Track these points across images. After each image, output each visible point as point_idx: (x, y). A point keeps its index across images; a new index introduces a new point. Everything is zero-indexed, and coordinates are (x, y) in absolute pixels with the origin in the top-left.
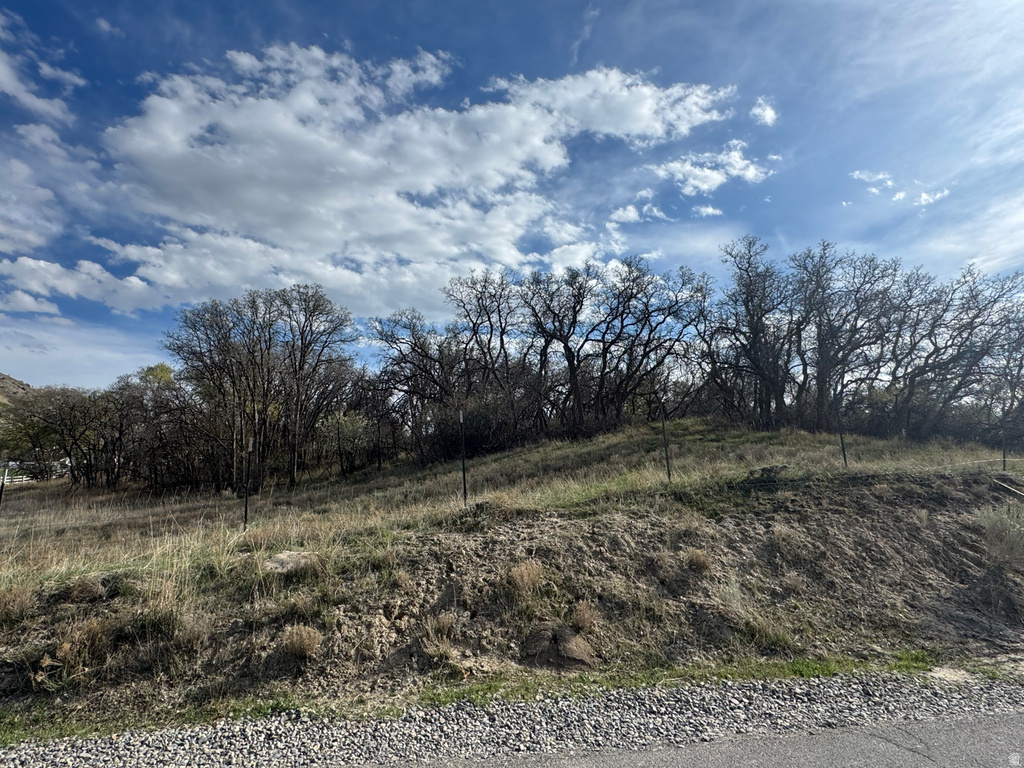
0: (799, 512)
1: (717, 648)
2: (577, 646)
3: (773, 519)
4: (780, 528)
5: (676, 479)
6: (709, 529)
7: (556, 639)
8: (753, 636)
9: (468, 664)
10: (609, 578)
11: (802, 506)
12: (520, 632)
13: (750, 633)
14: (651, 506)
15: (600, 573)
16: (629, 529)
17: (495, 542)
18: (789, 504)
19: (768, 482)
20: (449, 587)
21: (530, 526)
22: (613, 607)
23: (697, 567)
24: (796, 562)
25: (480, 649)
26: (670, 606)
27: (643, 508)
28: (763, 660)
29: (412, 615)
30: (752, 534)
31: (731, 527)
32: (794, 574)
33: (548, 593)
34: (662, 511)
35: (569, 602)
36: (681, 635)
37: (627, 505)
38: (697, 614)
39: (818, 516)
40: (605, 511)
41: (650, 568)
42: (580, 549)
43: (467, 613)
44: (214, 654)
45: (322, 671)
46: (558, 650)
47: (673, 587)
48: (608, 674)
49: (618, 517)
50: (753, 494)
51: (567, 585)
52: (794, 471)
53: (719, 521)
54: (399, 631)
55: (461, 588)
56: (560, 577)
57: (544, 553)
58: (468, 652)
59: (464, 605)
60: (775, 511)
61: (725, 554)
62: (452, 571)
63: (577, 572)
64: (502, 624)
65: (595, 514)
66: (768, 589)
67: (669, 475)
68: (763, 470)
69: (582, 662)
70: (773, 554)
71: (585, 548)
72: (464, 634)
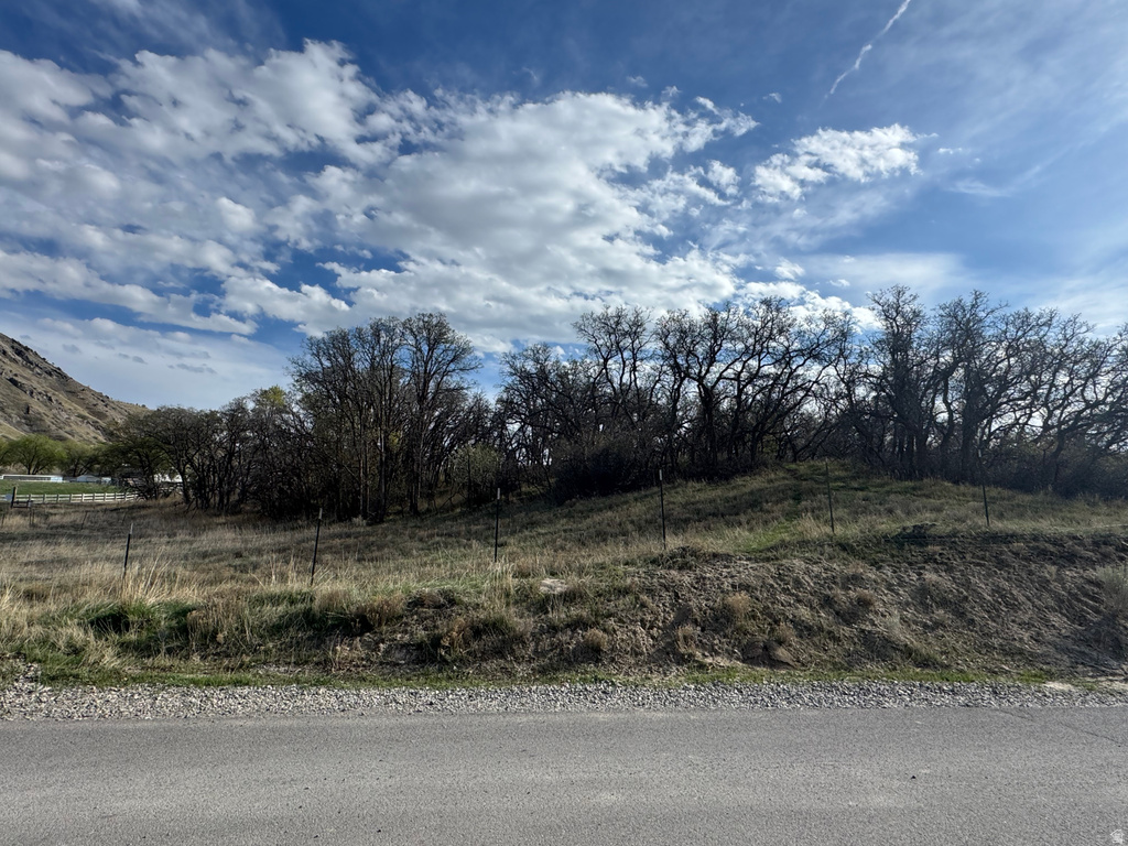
0: (946, 564)
1: (884, 661)
2: (782, 653)
3: (924, 568)
4: (930, 576)
5: (839, 530)
6: (872, 575)
7: (766, 648)
8: (910, 654)
9: (709, 660)
10: (797, 608)
11: (949, 559)
12: (739, 643)
13: (908, 652)
14: (822, 555)
15: (790, 605)
16: (808, 571)
17: (704, 578)
18: (937, 557)
19: (919, 537)
20: (679, 609)
21: (726, 567)
22: (805, 630)
23: (864, 603)
24: (944, 603)
25: (714, 652)
26: (845, 631)
27: (816, 556)
28: (918, 670)
29: (659, 628)
30: (907, 580)
31: (889, 574)
32: (941, 612)
33: (754, 617)
34: (831, 558)
35: (769, 624)
36: (856, 652)
37: (802, 552)
38: (866, 638)
39: (962, 568)
40: (785, 557)
41: (828, 602)
42: (772, 586)
43: (699, 628)
44: (537, 645)
45: (613, 660)
46: (770, 656)
47: (847, 617)
48: (808, 673)
49: (797, 562)
50: (907, 547)
51: (766, 611)
52: (942, 528)
53: (879, 568)
54: (653, 638)
55: (690, 610)
56: (760, 606)
57: (747, 588)
58: (707, 654)
59: (696, 622)
60: (926, 562)
61: (886, 595)
62: (679, 598)
63: (773, 603)
64: (725, 636)
65: (777, 559)
66: (921, 622)
67: (832, 527)
68: (914, 527)
69: (788, 664)
70: (924, 598)
71: (776, 586)
72: (700, 641)
